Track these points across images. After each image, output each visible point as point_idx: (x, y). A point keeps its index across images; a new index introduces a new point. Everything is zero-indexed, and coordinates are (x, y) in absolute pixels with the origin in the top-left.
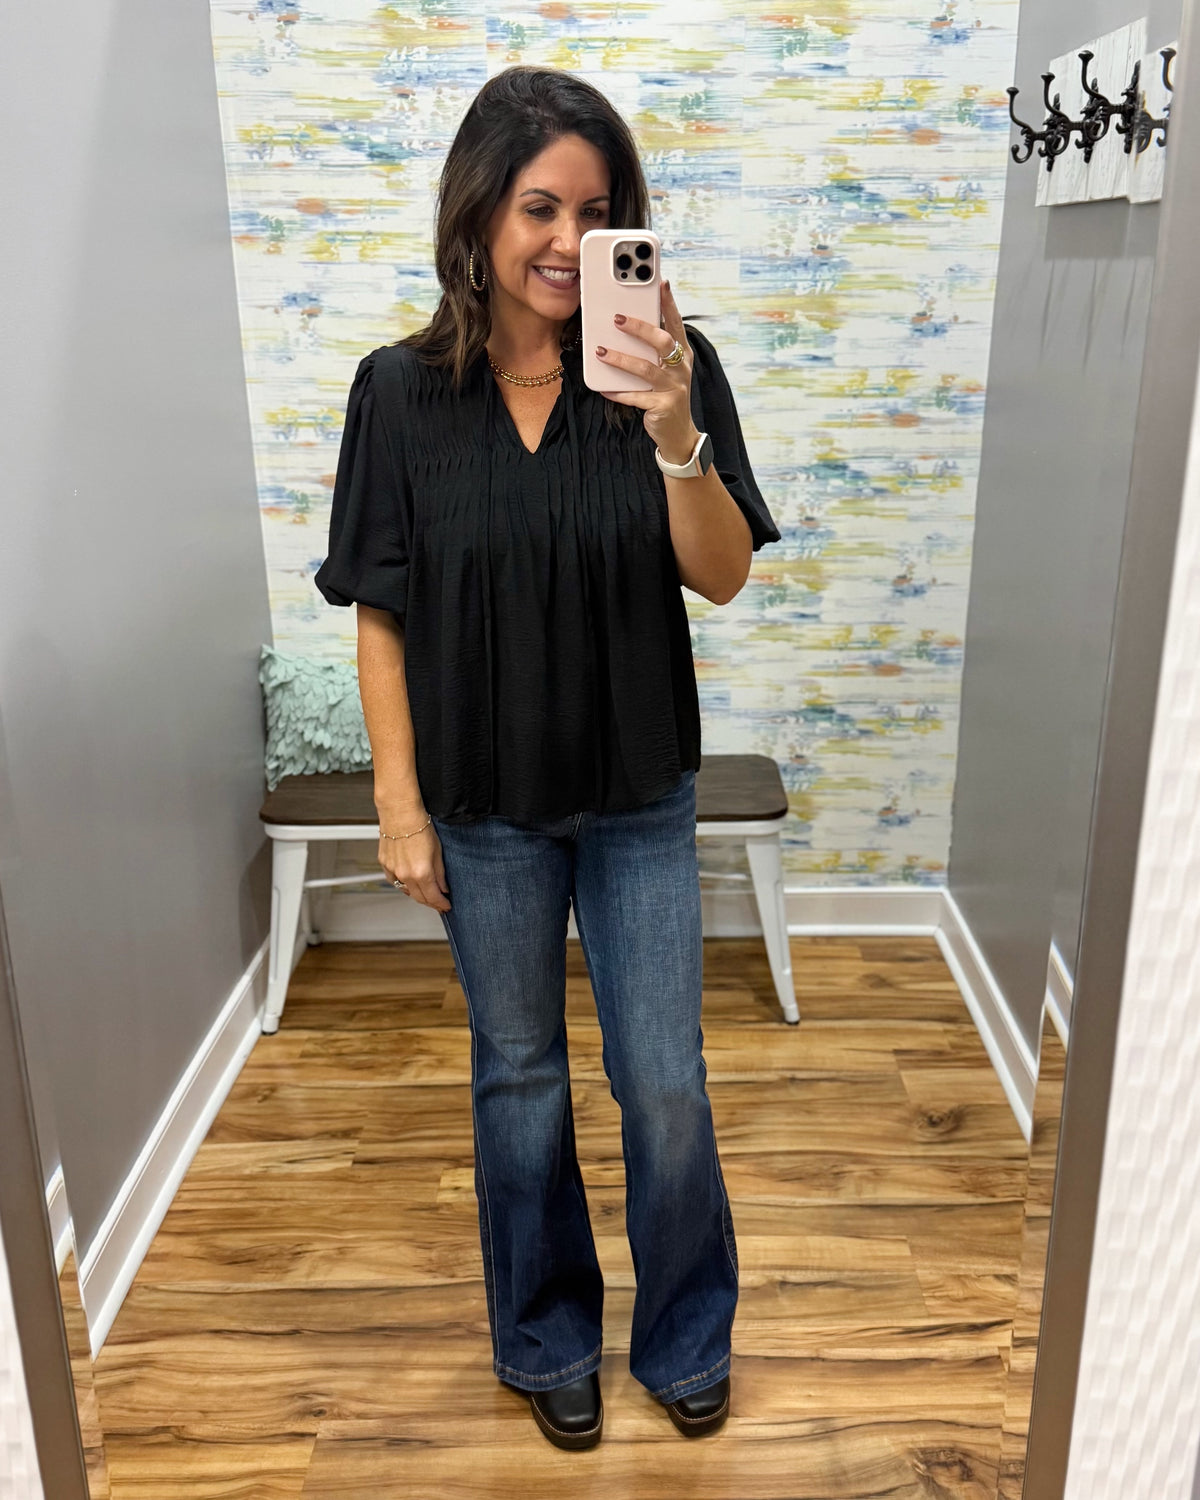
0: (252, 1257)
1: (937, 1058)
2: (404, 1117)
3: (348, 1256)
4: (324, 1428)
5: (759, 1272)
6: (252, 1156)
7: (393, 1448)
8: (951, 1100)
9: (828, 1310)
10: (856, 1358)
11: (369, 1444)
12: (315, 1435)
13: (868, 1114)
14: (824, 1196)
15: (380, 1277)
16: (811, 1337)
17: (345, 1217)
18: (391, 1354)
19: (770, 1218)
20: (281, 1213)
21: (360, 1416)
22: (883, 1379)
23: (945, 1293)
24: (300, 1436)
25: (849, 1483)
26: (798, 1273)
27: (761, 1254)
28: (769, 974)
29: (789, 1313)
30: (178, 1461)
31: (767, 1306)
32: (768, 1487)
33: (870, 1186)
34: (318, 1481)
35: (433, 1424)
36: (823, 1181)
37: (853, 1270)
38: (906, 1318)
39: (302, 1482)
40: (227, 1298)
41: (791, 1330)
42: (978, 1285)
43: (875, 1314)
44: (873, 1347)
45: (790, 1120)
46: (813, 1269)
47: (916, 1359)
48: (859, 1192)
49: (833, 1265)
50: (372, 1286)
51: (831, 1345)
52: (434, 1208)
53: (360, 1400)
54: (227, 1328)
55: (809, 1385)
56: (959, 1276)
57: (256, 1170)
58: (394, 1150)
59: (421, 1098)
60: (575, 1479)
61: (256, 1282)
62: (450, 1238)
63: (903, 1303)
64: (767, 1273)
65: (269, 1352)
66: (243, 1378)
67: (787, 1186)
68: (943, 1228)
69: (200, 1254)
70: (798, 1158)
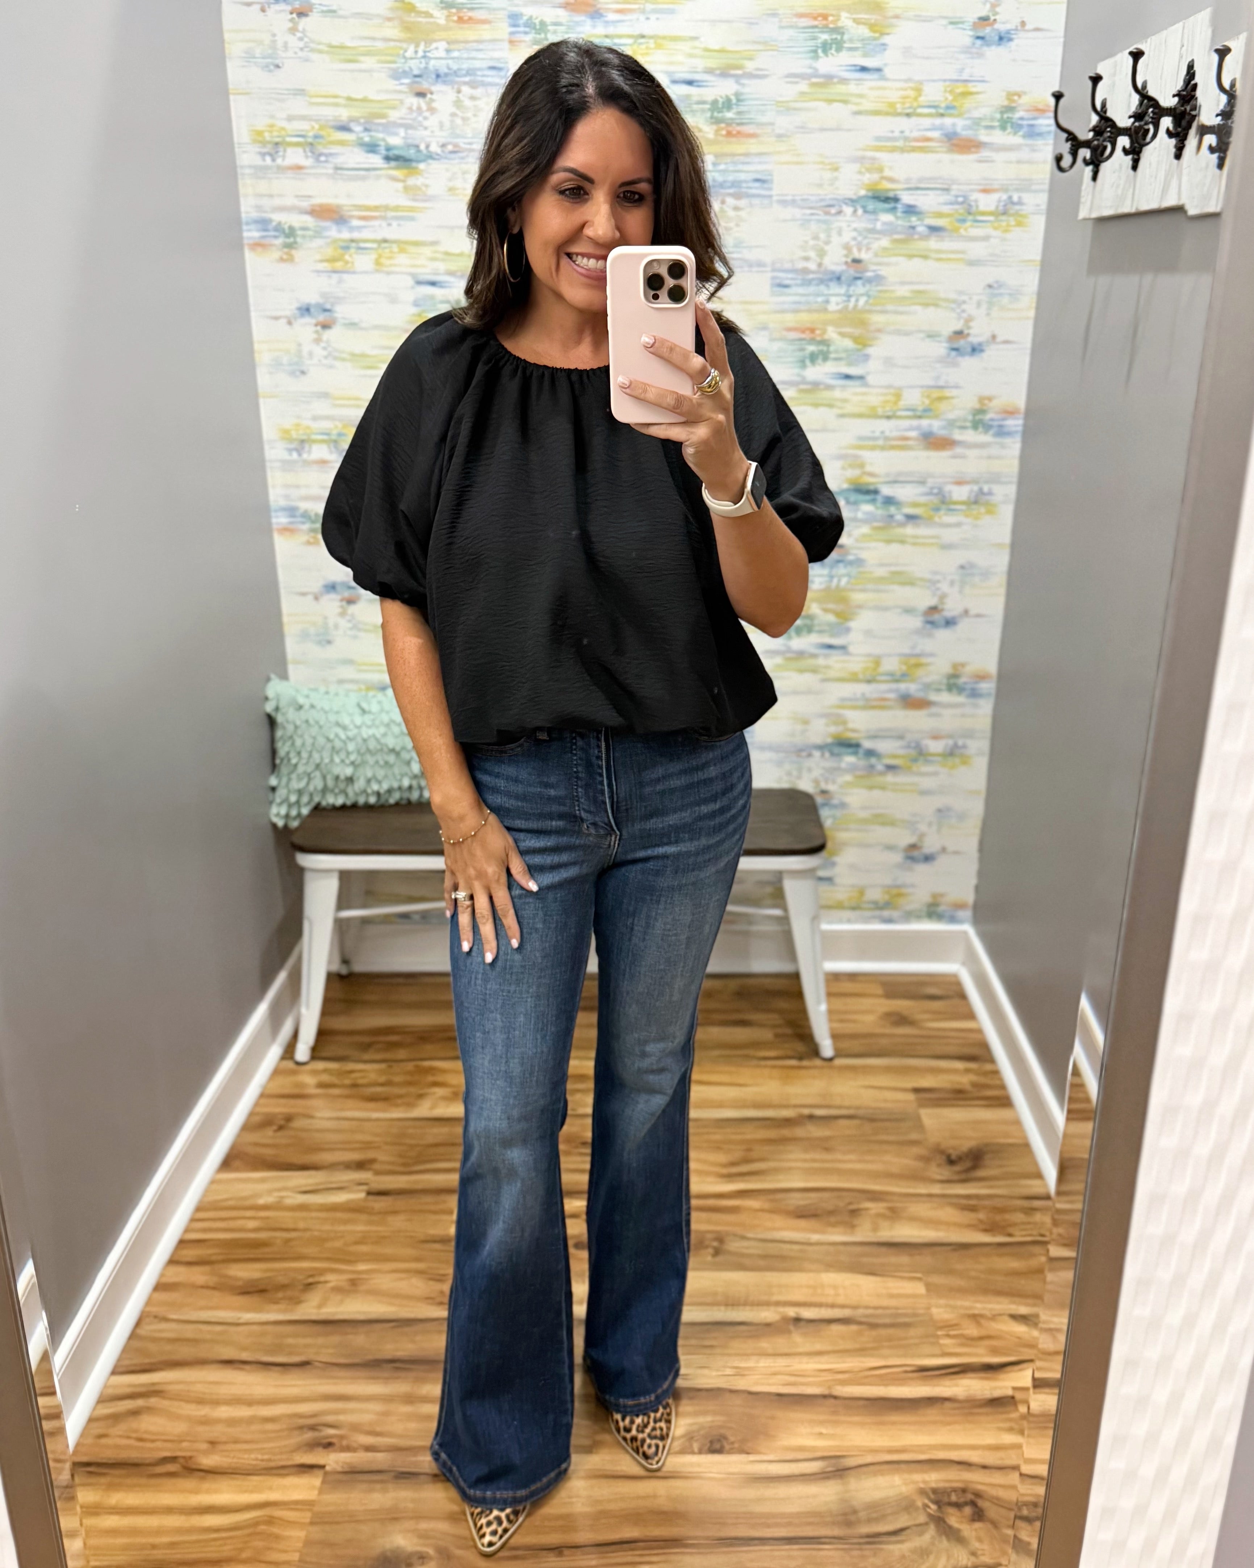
0: (263, 1287)
1: (958, 1096)
2: (419, 1149)
3: (360, 1288)
4: (334, 1460)
5: (773, 1308)
6: (266, 1186)
7: (401, 1481)
8: (971, 1138)
9: (842, 1347)
10: (868, 1396)
11: (378, 1477)
12: (324, 1467)
13: (887, 1151)
14: (840, 1234)
15: (392, 1309)
16: (823, 1374)
17: (357, 1248)
18: (402, 1387)
19: (785, 1254)
20: (292, 1243)
21: (368, 1449)
22: (896, 1418)
23: (960, 1332)
24: (310, 1467)
25: (860, 1522)
26: (812, 1309)
27: (775, 1290)
30: (185, 1491)
31: (781, 1343)
33: (886, 1224)
34: (325, 1513)
36: (839, 1218)
37: (867, 1308)
38: (919, 1357)
39: (310, 1514)
40: (240, 1328)
41: (803, 1366)
42: (993, 1324)
43: (892, 1352)
44: (888, 1386)
45: (807, 1157)
46: (827, 1305)
47: (930, 1399)
48: (876, 1230)
49: (848, 1303)
50: (382, 1318)
51: (844, 1383)
53: (369, 1433)
54: (236, 1358)
55: (822, 1422)
56: (974, 1315)
57: (270, 1200)
58: (407, 1182)
61: (268, 1313)
63: (918, 1341)
64: (781, 1309)
65: (279, 1383)
66: (252, 1408)
67: (802, 1223)
68: (959, 1267)
69: (211, 1284)
70: (813, 1195)
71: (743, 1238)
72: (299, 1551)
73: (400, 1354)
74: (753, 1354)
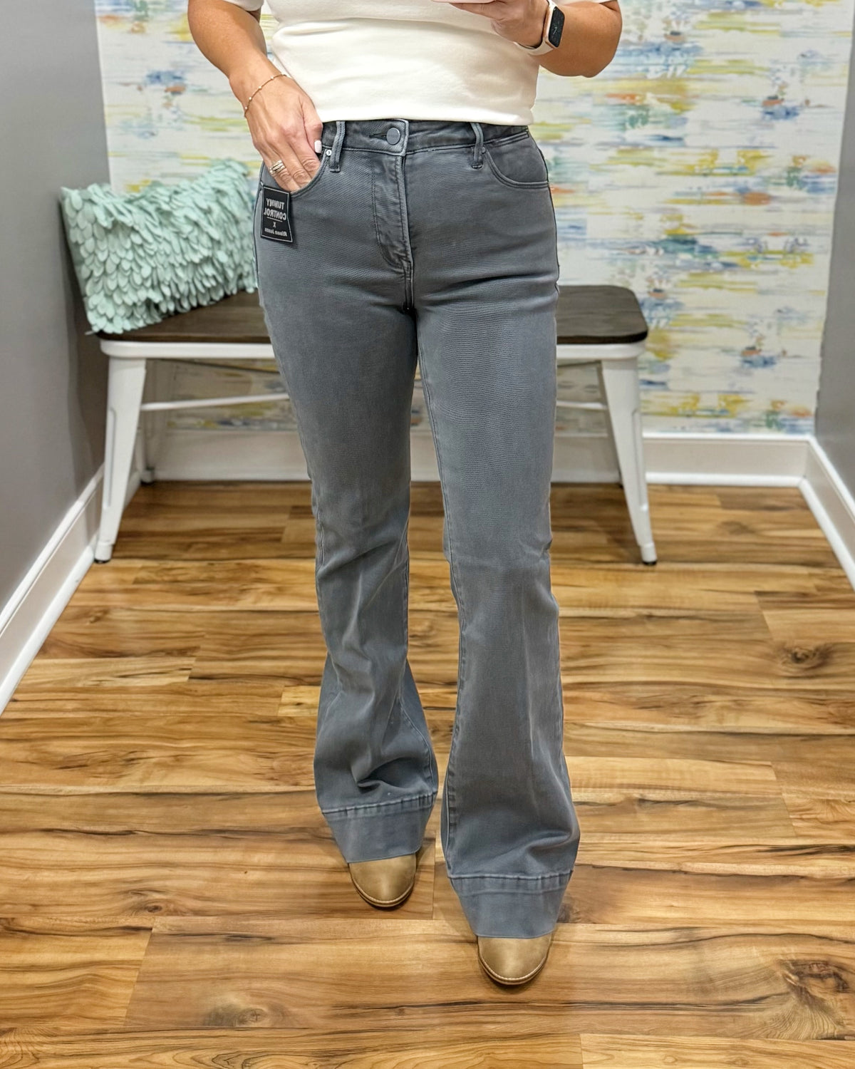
0: (83, 762)
1: (803, 599)
2: (243, 638)
3: (184, 764)
4: (160, 923)
5: (615, 790)
6: (85, 671)
7: (230, 943)
8: (816, 638)
9: (690, 827)
10: (721, 872)
11: (209, 940)
12: (151, 929)
13: (729, 649)
14: (683, 723)
15: (219, 783)
16: (672, 851)
17: (182, 727)
18: (231, 855)
19: (627, 741)
20: (111, 723)
21: (197, 913)
22: (748, 894)
23: (813, 816)
24: (136, 930)
25: (716, 990)
26: (658, 791)
27: (618, 774)
28: (627, 518)
29: (647, 828)
30: (6, 951)
31: (625, 821)
32: (629, 991)
33: (732, 715)
34: (153, 973)
35: (276, 922)
36: (682, 710)
37: (715, 791)
38: (772, 837)
39: (137, 974)
40: (62, 799)
41: (651, 844)
42: (847, 809)
43: (741, 833)
44: (740, 863)
45: (649, 653)
46: (673, 789)
47: (785, 876)
48: (720, 721)
49: (694, 786)
50: (210, 791)
51: (693, 859)
52: (277, 721)
53: (197, 898)
54: (59, 827)
55: (672, 896)
56: (828, 801)
57: (89, 683)
58: (232, 668)
59: (260, 622)
60: (424, 977)
61: (89, 785)
62: (294, 749)
63: (770, 823)
64: (625, 791)
65: (101, 851)
66: (75, 873)
67: (645, 713)
68: (809, 756)
69: (30, 759)
70: (656, 688)
71: (583, 726)
72: (126, 1008)
73: (228, 825)
74: (596, 832)
